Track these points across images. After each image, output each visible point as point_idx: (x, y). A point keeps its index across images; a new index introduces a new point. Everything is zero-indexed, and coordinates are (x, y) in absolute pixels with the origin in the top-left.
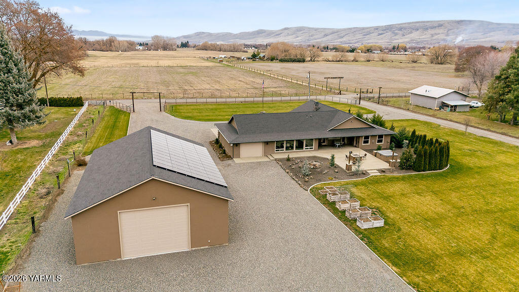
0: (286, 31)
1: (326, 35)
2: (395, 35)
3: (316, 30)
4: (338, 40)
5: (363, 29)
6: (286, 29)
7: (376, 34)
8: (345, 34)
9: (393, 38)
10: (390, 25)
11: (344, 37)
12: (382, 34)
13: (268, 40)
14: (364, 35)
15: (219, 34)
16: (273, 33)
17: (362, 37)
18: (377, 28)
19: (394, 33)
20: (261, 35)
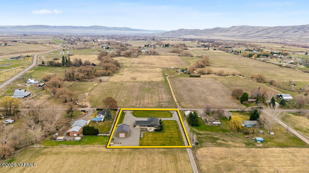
0: (233, 29)
1: (258, 32)
2: (305, 33)
3: (253, 27)
4: (266, 35)
5: (284, 28)
6: (233, 27)
7: (292, 31)
8: (271, 31)
9: (303, 35)
10: (303, 26)
11: (270, 33)
12: (296, 32)
13: (221, 34)
14: (283, 32)
15: (192, 30)
16: (225, 30)
17: (282, 33)
18: (294, 27)
19: (305, 31)
20: (217, 30)
